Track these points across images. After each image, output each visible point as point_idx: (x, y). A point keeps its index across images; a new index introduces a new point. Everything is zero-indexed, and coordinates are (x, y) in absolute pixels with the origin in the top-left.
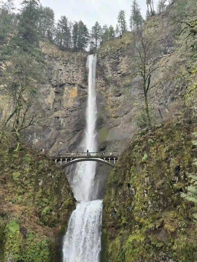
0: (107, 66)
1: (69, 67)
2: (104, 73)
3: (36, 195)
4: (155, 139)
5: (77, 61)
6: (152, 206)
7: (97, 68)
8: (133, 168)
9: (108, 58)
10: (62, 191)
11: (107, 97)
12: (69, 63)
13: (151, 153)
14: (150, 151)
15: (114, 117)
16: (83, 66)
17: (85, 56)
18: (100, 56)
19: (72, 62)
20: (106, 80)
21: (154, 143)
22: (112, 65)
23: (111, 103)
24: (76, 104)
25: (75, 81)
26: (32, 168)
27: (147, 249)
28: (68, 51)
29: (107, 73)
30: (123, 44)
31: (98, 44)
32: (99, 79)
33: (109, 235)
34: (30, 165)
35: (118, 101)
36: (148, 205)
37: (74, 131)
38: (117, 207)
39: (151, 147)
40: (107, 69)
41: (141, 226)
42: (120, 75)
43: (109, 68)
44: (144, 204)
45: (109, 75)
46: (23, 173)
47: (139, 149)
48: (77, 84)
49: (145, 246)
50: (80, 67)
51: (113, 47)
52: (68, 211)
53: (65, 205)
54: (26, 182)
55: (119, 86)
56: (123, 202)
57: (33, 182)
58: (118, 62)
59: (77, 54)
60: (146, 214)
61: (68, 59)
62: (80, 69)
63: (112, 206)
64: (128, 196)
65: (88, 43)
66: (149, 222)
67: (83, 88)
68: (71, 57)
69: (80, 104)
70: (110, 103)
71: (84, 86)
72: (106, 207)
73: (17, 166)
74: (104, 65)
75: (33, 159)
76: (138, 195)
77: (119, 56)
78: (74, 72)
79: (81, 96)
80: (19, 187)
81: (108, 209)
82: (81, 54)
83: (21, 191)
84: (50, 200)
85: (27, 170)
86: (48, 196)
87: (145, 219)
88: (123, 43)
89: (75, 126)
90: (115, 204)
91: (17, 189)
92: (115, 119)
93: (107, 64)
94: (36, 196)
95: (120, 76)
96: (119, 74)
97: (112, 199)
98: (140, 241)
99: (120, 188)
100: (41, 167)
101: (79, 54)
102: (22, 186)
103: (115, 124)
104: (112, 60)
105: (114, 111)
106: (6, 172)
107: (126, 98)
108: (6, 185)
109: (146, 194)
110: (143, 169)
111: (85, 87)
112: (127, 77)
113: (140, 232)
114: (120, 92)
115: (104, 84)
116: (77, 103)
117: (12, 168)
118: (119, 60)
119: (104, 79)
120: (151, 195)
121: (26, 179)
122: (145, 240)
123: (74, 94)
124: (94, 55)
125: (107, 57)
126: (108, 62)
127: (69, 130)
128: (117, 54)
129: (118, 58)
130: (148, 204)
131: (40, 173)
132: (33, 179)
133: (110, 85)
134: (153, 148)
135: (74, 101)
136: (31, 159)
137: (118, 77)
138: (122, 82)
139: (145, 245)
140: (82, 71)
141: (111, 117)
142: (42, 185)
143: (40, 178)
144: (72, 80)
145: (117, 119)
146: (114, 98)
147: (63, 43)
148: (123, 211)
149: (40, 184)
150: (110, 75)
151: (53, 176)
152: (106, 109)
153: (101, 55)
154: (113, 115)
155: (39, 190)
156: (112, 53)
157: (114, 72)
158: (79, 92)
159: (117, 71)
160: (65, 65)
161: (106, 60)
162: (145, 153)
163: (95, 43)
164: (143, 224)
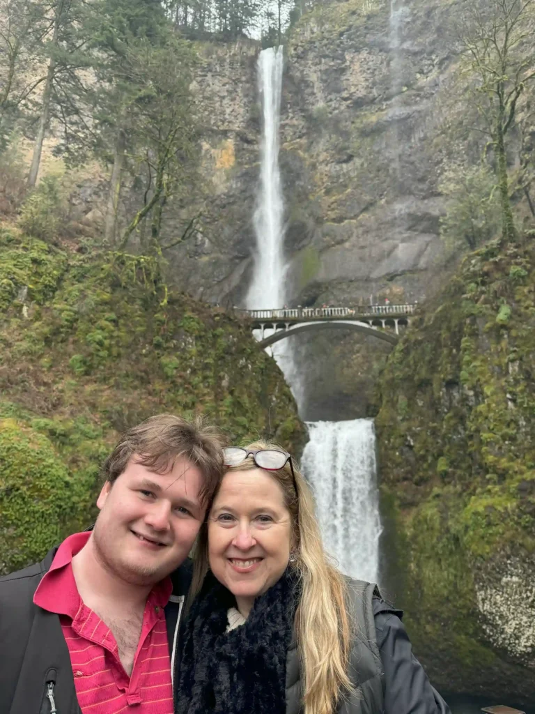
0: (311, 79)
1: (211, 83)
2: (303, 100)
3: (221, 409)
4: (529, 266)
5: (232, 68)
6: (528, 429)
7: (284, 86)
8: (466, 341)
9: (316, 57)
10: (274, 399)
11: (314, 166)
12: (209, 74)
13: (519, 301)
14: (517, 297)
15: (334, 220)
16: (247, 82)
17: (252, 52)
18: (293, 52)
19: (218, 70)
20: (309, 118)
21: (528, 275)
22: (324, 77)
23: (325, 180)
24: (234, 186)
25: (226, 124)
26: (203, 346)
27: (525, 528)
28: (207, 40)
29: (311, 99)
30: (355, 17)
31: (285, 16)
32: (291, 115)
33: (399, 498)
34: (198, 338)
35: (344, 175)
36: (518, 427)
37: (231, 260)
38: (414, 435)
39: (518, 287)
40: (313, 87)
41: (503, 476)
42: (349, 102)
43: (318, 86)
44: (508, 426)
45: (319, 105)
46: (185, 359)
47: (483, 292)
48: (232, 131)
49: (520, 521)
50: (241, 85)
51: (327, 26)
52: (293, 445)
53: (284, 431)
54: (196, 379)
55: (346, 134)
56: (431, 424)
57: (210, 380)
58: (343, 66)
59: (229, 48)
60: (513, 448)
61: (209, 64)
62: (239, 90)
63: (402, 433)
64: (446, 410)
65: (258, 16)
66: (524, 468)
67: (249, 142)
68: (214, 56)
69: (243, 187)
70: (323, 183)
71: (250, 137)
72: (385, 436)
73: (167, 341)
74: (303, 76)
75: (202, 324)
76: (489, 405)
77: (344, 50)
78: (224, 98)
79: (246, 164)
80: (181, 391)
81: (389, 441)
82: (241, 48)
83: (188, 399)
84: (251, 420)
85: (193, 349)
86: (247, 411)
87: (511, 460)
88: (354, 13)
89: (234, 245)
90: (409, 429)
91: (177, 396)
92: (336, 224)
93: (311, 74)
94: (221, 411)
95: (348, 107)
96: (345, 99)
97: (400, 418)
98: (506, 508)
99: (422, 391)
100: (223, 342)
101: (235, 48)
102: (187, 388)
103: (339, 238)
104: (327, 64)
105: (335, 201)
106: (146, 356)
107: (365, 165)
108: (150, 387)
109: (510, 404)
110: (498, 342)
111: (254, 138)
112: (366, 110)
113: (503, 490)
114: (349, 151)
115: (304, 131)
116: (236, 185)
117: (158, 346)
118: (344, 61)
119: (304, 117)
120: (528, 404)
121: (194, 372)
122: (518, 507)
123: (229, 161)
124: (277, 50)
125: (311, 55)
126: (314, 68)
127: (219, 255)
128: (338, 46)
129: (343, 55)
130: (518, 425)
131: (222, 358)
132: (208, 373)
133: (321, 132)
134: (526, 290)
135: (228, 179)
136: (198, 323)
137: (343, 108)
138: (353, 123)
139: (519, 517)
140: (246, 96)
141: (327, 220)
142: (229, 387)
143: (223, 370)
144: (221, 120)
145: (342, 224)
146: (333, 168)
147: (190, 19)
148: (432, 444)
149: (225, 383)
150: (321, 104)
151: (250, 366)
152: (311, 197)
153: (295, 49)
154: (332, 215)
155: (225, 397)
156: (325, 42)
157: (333, 96)
158: (238, 152)
159: (339, 91)
160: (199, 79)
161: (310, 62)
162: (503, 302)
163: (277, 16)
164: (507, 472)
